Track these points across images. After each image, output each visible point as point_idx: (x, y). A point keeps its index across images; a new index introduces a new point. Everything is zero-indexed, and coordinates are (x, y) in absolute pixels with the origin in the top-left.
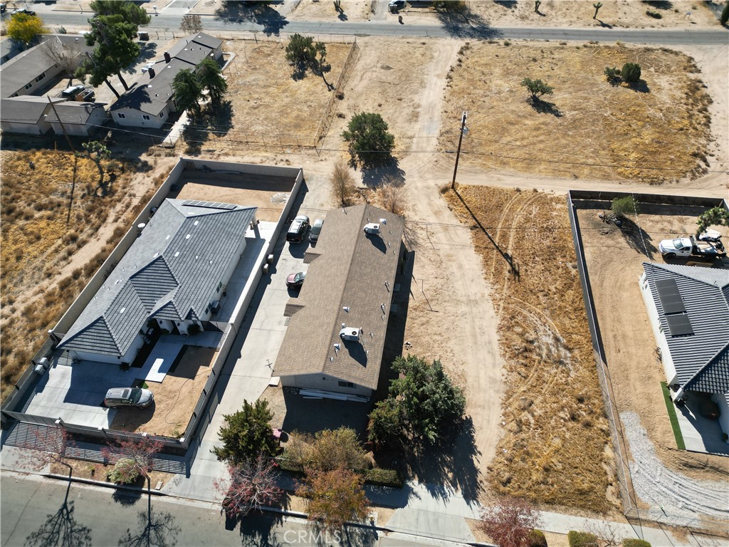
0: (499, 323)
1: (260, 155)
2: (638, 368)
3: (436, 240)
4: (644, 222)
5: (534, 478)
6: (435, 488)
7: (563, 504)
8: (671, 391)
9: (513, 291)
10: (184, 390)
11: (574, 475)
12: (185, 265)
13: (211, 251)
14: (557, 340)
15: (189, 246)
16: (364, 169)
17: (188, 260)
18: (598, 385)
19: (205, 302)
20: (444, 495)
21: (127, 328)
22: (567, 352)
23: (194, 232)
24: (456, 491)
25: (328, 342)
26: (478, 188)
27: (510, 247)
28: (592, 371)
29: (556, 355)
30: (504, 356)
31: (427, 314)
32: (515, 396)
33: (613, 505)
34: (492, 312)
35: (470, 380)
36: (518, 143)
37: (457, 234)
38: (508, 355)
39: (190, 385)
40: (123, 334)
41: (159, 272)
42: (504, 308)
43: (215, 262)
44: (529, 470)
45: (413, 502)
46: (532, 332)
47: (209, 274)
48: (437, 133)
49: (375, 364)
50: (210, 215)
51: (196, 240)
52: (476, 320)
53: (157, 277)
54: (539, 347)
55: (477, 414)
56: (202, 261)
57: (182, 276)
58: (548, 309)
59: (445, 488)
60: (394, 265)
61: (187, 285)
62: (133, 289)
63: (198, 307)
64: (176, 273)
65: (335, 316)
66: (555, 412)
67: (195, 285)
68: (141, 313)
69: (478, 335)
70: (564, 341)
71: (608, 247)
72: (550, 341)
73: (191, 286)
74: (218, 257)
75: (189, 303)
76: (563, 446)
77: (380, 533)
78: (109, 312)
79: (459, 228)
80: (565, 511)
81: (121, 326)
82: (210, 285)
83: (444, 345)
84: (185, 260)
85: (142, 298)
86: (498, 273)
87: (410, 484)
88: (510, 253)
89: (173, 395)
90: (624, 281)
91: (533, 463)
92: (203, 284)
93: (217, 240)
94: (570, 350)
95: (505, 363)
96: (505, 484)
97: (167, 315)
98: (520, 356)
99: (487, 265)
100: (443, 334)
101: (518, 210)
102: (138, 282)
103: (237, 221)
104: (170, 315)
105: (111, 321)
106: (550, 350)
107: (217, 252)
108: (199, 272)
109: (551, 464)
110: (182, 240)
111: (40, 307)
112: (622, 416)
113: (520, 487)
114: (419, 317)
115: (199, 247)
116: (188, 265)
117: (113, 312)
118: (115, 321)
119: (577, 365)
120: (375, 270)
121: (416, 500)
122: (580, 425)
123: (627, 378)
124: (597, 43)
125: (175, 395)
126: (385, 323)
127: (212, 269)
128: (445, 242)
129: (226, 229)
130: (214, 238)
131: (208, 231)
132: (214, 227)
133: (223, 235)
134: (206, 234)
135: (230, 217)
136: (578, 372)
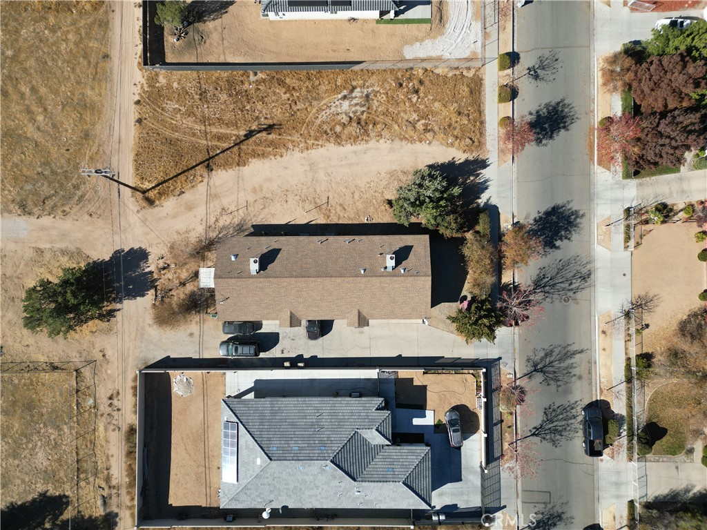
0: (333, 144)
2: (364, 38)
3: (233, 205)
5: (466, 122)
6: (483, 187)
7: (480, 105)
8: (385, 17)
9: (294, 132)
10: (437, 389)
11: (460, 96)
12: (331, 436)
13: (305, 420)
14: (345, 97)
15: (308, 442)
16: (118, 300)
17: (324, 436)
18: (385, 71)
19: (364, 402)
20: (486, 181)
21: (405, 457)
22: (356, 91)
23: (286, 446)
24: (482, 174)
25: (401, 279)
26: (139, 165)
27: (235, 132)
28: (372, 73)
29: (361, 100)
30: (367, 141)
31: (332, 206)
32: (403, 133)
33: (475, 73)
34: (321, 150)
35: (394, 168)
37: (221, 185)
38: (366, 138)
39: (432, 386)
40: (412, 457)
41: (346, 456)
42: (316, 140)
43: (316, 411)
44: (461, 125)
45: (493, 201)
46: (339, 117)
47: (332, 411)
48: (27, 220)
49: (407, 240)
50: (256, 441)
51: (296, 439)
52: (333, 164)
54: (355, 112)
55: (423, 161)
56: (320, 424)
57: (345, 433)
58: (311, 102)
59: (481, 181)
60: (292, 239)
61: (353, 424)
62: (365, 473)
63: (372, 405)
64: (345, 439)
65: (374, 278)
66: (413, 105)
67: (350, 417)
68: (386, 454)
69: (349, 162)
70: (345, 92)
71: (223, 39)
72: (346, 104)
73: (352, 420)
75: (372, 414)
76: (440, 101)
77: (515, 221)
79: (211, 182)
81: (405, 464)
83: (363, 190)
84: (326, 439)
85: (371, 460)
86: (272, 144)
87: (482, 205)
88: (242, 133)
90: (269, 32)
91: (457, 122)
92: (346, 411)
93: (288, 421)
94: (354, 88)
95: (374, 141)
96: (473, 142)
97: (388, 427)
98: (365, 128)
99: (263, 154)
100: (352, 191)
101: (174, 122)
102: (358, 471)
103: (252, 412)
104: (388, 425)
106: (356, 104)
107: (302, 414)
108: (333, 420)
109: (455, 110)
110: (303, 452)
112: (408, 57)
113: (474, 132)
114: (336, 213)
115: (304, 433)
117: (395, 476)
118: (402, 470)
119: (368, 84)
120: (306, 254)
121: (492, 199)
122: (422, 88)
123: (374, 48)
125: (443, 395)
126: (364, 237)
127: (325, 411)
128: (234, 196)
129: (268, 418)
130: (287, 424)
131: (280, 433)
132: (271, 430)
133: (277, 417)
134: (285, 433)
135: (250, 421)
136: (374, 84)
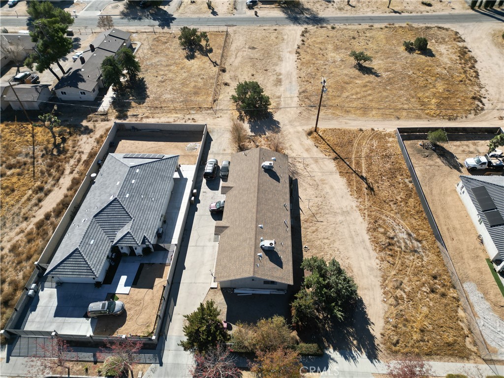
0: (367, 226)
1: (173, 116)
2: (468, 250)
3: (311, 170)
4: (451, 147)
5: (415, 338)
6: (347, 354)
7: (438, 355)
8: (494, 265)
9: (372, 202)
10: (147, 298)
11: (442, 332)
12: (135, 203)
13: (151, 191)
14: (409, 235)
15: (135, 189)
16: (250, 122)
17: (136, 199)
18: (444, 266)
19: (153, 230)
20: (353, 358)
21: (98, 255)
22: (418, 243)
23: (137, 177)
24: (361, 354)
25: (253, 253)
26: (333, 130)
27: (364, 171)
28: (438, 255)
29: (411, 246)
30: (375, 250)
31: (315, 224)
32: (389, 278)
33: (472, 351)
34: (361, 219)
35: (355, 270)
36: (354, 97)
37: (324, 164)
38: (378, 249)
39: (151, 293)
40: (95, 260)
41: (116, 210)
42: (369, 215)
43: (156, 199)
44: (410, 332)
45: (332, 366)
46: (391, 231)
47: (153, 208)
48: (296, 93)
49: (288, 266)
50: (147, 163)
51: (140, 184)
52: (351, 226)
53: (115, 214)
54: (398, 241)
55: (365, 294)
56: (146, 199)
57: (134, 212)
58: (398, 213)
59: (353, 352)
60: (288, 190)
61: (139, 218)
62: (97, 225)
63: (149, 234)
64: (129, 210)
65: (254, 233)
66: (419, 288)
67: (144, 218)
68: (106, 243)
69: (354, 237)
70: (414, 235)
71: (431, 166)
72: (405, 236)
73: (142, 218)
74: (157, 195)
75: (142, 232)
76: (430, 312)
78: (82, 244)
79: (325, 160)
80: (440, 359)
81: (92, 254)
82: (155, 216)
83: (331, 246)
84: (133, 199)
85: (105, 231)
86: (359, 190)
87: (327, 352)
88: (364, 175)
89: (139, 303)
90: (446, 190)
91: (412, 327)
92: (150, 217)
93: (154, 182)
94: (420, 241)
95: (377, 255)
96: (395, 345)
97: (127, 242)
98: (386, 249)
99: (351, 185)
100: (329, 238)
101: (364, 144)
102: (100, 219)
103: (167, 166)
104: (129, 242)
105: (85, 251)
106: (406, 243)
107: (156, 191)
108: (146, 207)
109: (425, 327)
110: (129, 184)
111: (23, 244)
112: (464, 285)
113: (406, 346)
114: (310, 227)
115: (143, 189)
116: (137, 203)
117: (85, 244)
118: (88, 251)
119: (427, 252)
120: (275, 195)
121: (335, 364)
122: (438, 296)
123: (462, 258)
124: (393, 24)
125: (141, 303)
126: (290, 234)
127: (154, 204)
128: (317, 170)
129: (160, 173)
130: (153, 181)
131: (147, 176)
132: (151, 173)
133: (159, 178)
134: (146, 179)
135: (161, 164)
136: (429, 257)
